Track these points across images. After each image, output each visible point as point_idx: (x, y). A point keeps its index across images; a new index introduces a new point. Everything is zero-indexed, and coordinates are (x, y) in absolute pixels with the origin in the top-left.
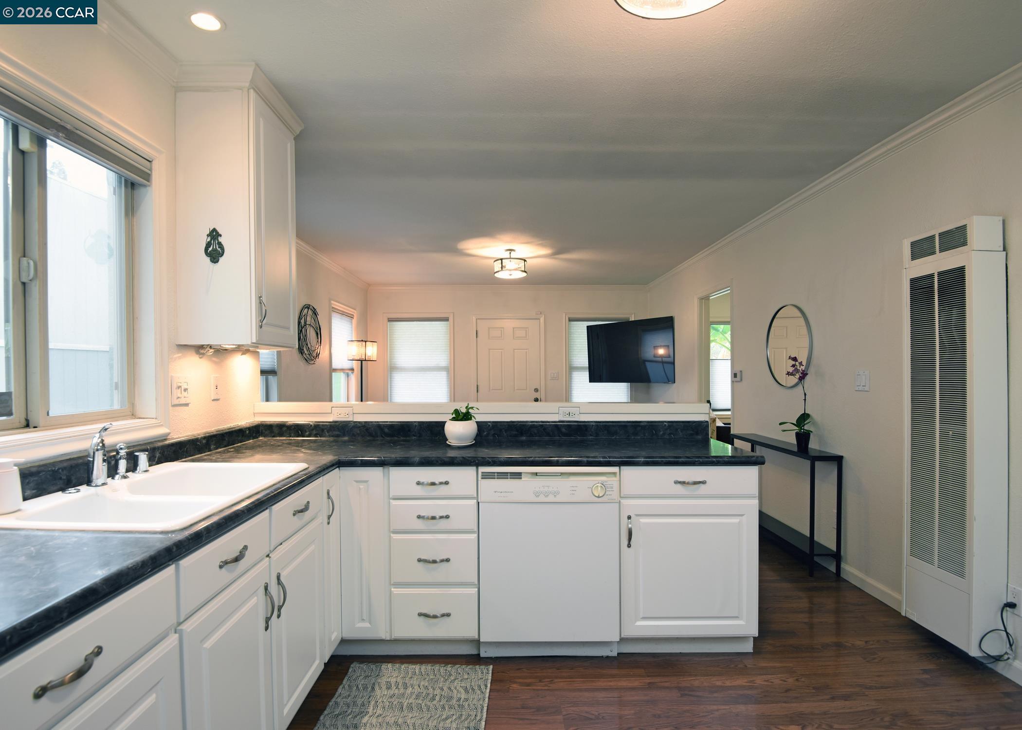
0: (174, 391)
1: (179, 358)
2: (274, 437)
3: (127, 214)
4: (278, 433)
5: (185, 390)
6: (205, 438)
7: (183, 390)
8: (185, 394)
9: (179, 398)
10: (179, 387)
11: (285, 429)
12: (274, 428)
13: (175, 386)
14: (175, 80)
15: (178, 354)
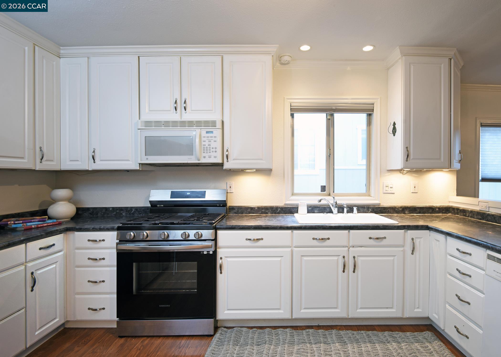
0: (385, 188)
1: (389, 175)
2: (455, 214)
3: (368, 126)
4: (457, 213)
5: (391, 188)
6: (401, 208)
7: (389, 187)
8: (391, 189)
9: (386, 190)
10: (387, 186)
11: (459, 211)
12: (455, 210)
13: (385, 186)
14: (386, 67)
15: (388, 173)
